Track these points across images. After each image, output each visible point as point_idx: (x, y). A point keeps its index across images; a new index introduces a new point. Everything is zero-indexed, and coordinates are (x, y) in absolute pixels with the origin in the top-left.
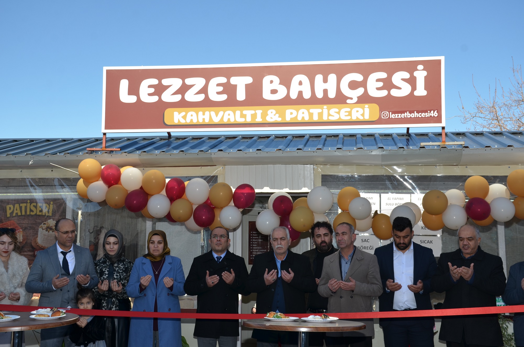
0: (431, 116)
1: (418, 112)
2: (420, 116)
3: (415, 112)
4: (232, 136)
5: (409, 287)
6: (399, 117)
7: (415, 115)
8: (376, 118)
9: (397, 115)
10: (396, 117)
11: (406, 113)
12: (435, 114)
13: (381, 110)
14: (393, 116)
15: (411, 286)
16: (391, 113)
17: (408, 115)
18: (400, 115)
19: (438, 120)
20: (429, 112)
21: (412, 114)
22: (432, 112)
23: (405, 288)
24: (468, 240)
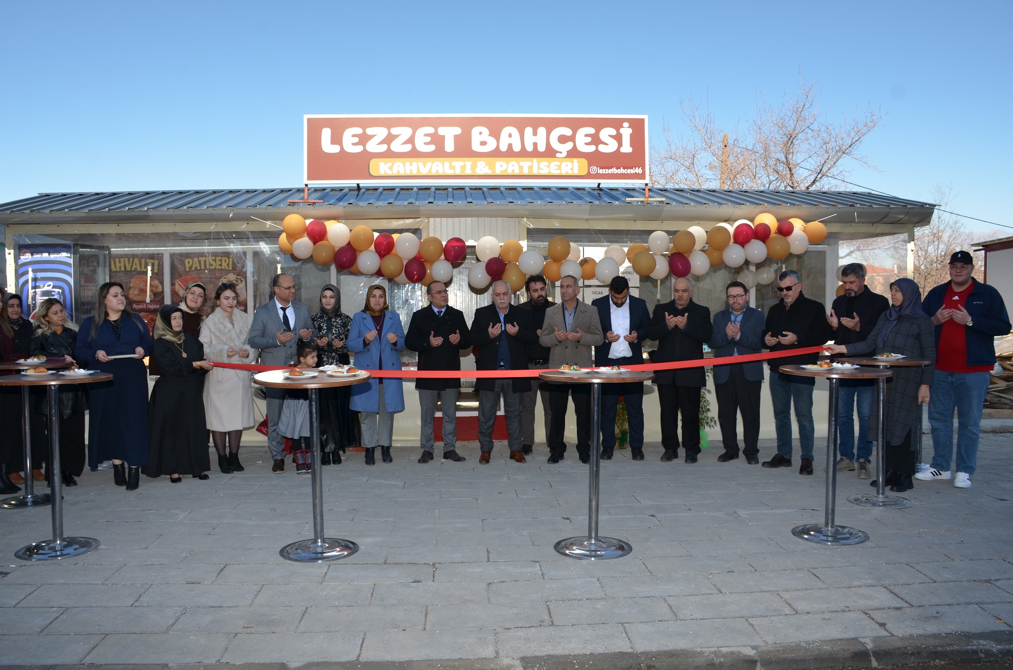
0: (636, 173)
1: (624, 168)
2: (626, 173)
3: (622, 168)
4: (424, 188)
5: (625, 338)
6: (607, 172)
7: (621, 171)
8: (584, 173)
9: (604, 170)
10: (604, 172)
11: (613, 169)
12: (639, 171)
13: (589, 165)
14: (601, 171)
15: (627, 336)
16: (599, 168)
17: (614, 171)
18: (607, 170)
19: (642, 176)
20: (634, 168)
21: (619, 170)
22: (637, 168)
23: (622, 339)
24: (683, 293)
